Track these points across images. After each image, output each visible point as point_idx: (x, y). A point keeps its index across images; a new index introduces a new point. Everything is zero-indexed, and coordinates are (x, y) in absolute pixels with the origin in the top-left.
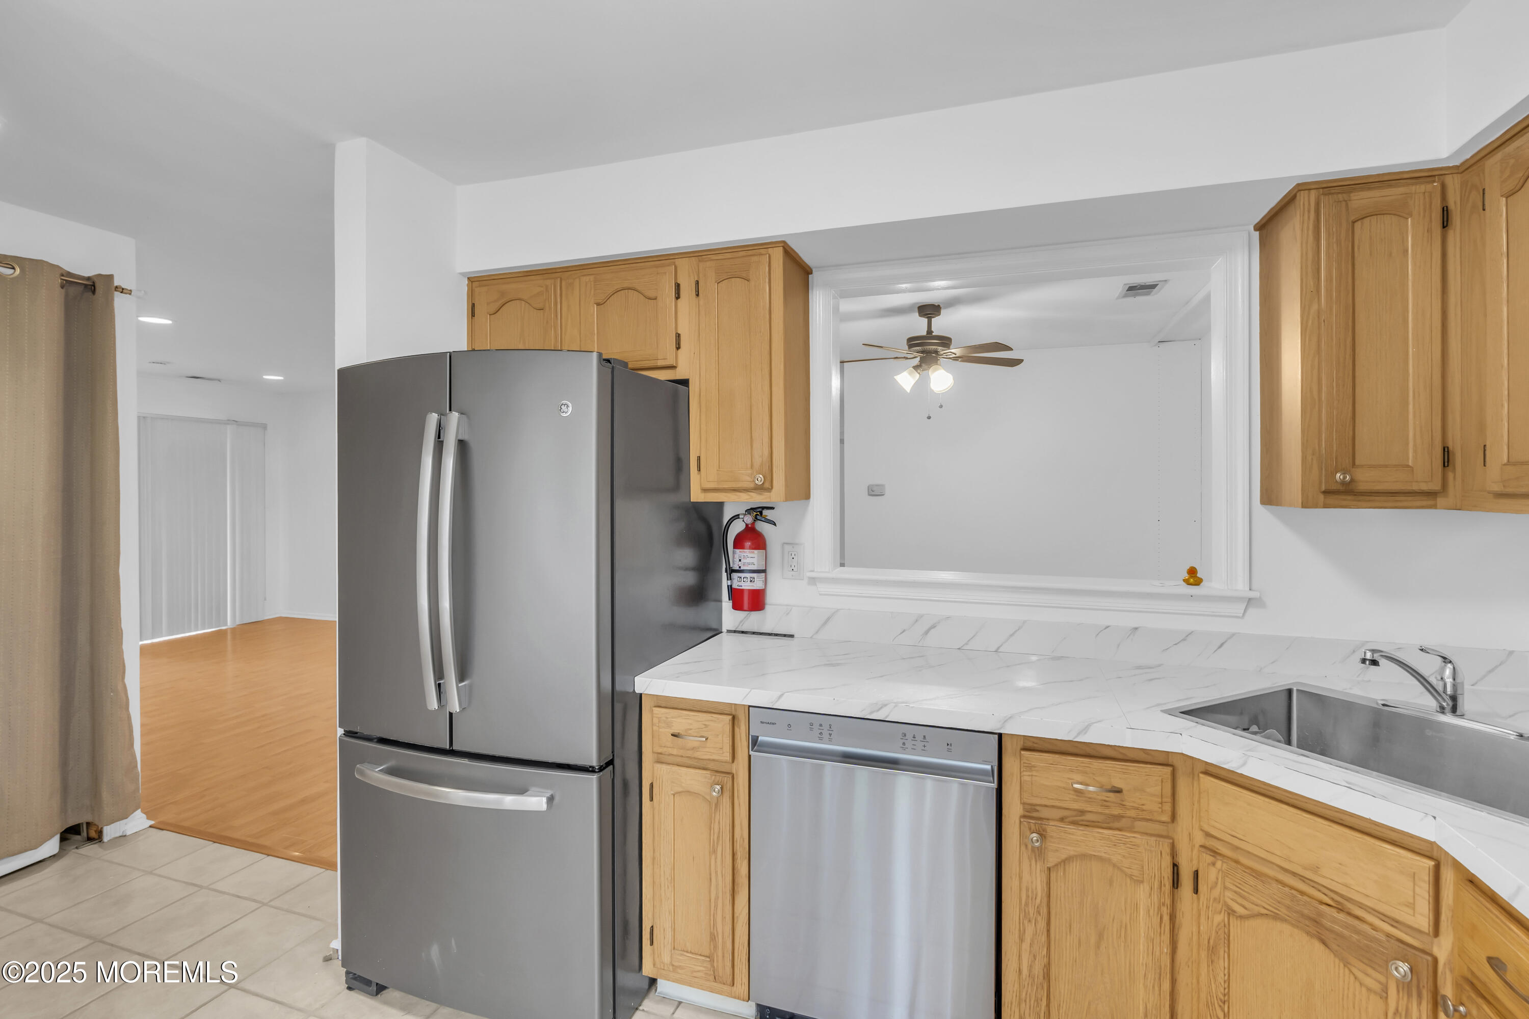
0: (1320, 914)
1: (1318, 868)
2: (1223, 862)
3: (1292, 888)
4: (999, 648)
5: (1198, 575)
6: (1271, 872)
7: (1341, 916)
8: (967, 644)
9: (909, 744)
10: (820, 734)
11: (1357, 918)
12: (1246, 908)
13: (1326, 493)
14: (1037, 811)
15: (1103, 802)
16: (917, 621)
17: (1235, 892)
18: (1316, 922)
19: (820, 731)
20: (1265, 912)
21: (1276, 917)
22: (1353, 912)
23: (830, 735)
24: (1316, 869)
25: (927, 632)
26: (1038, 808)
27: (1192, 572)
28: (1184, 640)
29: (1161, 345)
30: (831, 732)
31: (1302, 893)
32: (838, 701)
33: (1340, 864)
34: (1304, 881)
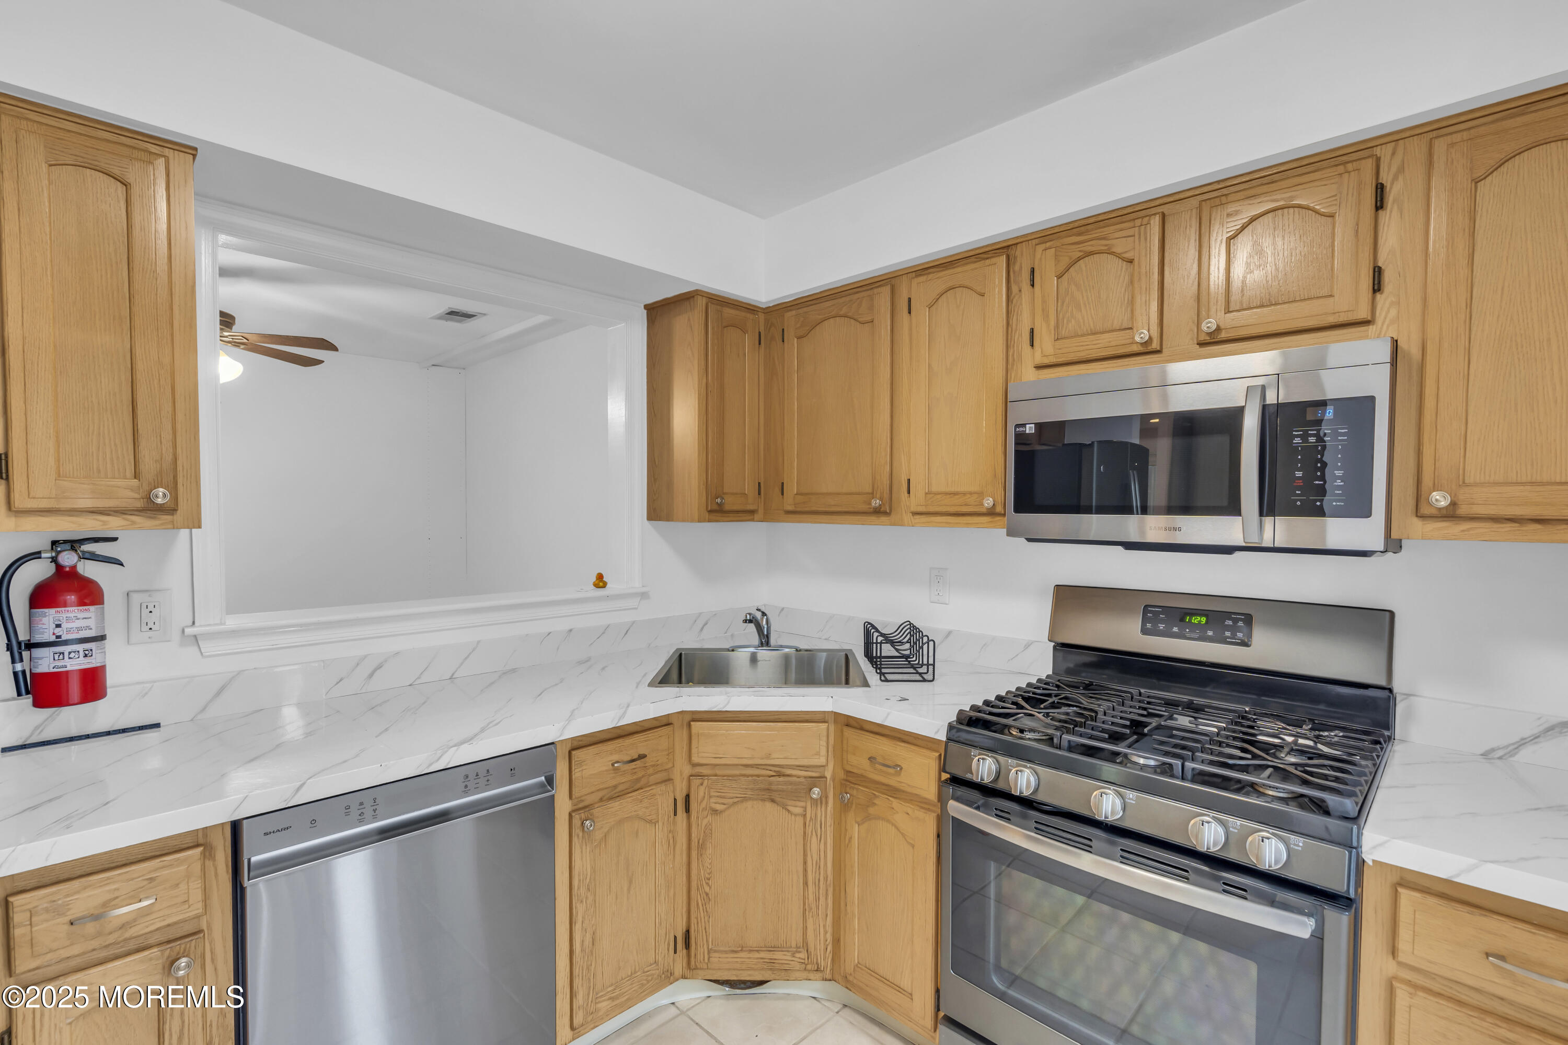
0: (771, 784)
1: (770, 754)
2: (708, 779)
3: (752, 776)
4: (453, 675)
5: (604, 579)
6: (737, 772)
7: (782, 779)
8: (419, 678)
9: (471, 785)
10: (360, 815)
11: (788, 776)
12: (724, 804)
13: (710, 512)
14: (582, 801)
15: (633, 770)
16: (358, 664)
17: (718, 797)
18: (769, 790)
19: (360, 812)
20: (737, 800)
21: (745, 799)
22: (786, 774)
23: (375, 811)
24: (768, 756)
25: (371, 675)
26: (582, 798)
27: (600, 577)
28: (603, 633)
29: (434, 367)
30: (374, 808)
31: (758, 776)
32: (386, 765)
33: (782, 746)
34: (758, 768)
